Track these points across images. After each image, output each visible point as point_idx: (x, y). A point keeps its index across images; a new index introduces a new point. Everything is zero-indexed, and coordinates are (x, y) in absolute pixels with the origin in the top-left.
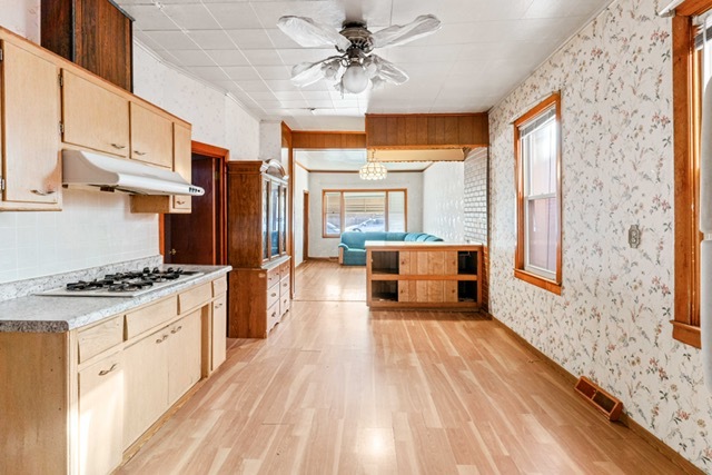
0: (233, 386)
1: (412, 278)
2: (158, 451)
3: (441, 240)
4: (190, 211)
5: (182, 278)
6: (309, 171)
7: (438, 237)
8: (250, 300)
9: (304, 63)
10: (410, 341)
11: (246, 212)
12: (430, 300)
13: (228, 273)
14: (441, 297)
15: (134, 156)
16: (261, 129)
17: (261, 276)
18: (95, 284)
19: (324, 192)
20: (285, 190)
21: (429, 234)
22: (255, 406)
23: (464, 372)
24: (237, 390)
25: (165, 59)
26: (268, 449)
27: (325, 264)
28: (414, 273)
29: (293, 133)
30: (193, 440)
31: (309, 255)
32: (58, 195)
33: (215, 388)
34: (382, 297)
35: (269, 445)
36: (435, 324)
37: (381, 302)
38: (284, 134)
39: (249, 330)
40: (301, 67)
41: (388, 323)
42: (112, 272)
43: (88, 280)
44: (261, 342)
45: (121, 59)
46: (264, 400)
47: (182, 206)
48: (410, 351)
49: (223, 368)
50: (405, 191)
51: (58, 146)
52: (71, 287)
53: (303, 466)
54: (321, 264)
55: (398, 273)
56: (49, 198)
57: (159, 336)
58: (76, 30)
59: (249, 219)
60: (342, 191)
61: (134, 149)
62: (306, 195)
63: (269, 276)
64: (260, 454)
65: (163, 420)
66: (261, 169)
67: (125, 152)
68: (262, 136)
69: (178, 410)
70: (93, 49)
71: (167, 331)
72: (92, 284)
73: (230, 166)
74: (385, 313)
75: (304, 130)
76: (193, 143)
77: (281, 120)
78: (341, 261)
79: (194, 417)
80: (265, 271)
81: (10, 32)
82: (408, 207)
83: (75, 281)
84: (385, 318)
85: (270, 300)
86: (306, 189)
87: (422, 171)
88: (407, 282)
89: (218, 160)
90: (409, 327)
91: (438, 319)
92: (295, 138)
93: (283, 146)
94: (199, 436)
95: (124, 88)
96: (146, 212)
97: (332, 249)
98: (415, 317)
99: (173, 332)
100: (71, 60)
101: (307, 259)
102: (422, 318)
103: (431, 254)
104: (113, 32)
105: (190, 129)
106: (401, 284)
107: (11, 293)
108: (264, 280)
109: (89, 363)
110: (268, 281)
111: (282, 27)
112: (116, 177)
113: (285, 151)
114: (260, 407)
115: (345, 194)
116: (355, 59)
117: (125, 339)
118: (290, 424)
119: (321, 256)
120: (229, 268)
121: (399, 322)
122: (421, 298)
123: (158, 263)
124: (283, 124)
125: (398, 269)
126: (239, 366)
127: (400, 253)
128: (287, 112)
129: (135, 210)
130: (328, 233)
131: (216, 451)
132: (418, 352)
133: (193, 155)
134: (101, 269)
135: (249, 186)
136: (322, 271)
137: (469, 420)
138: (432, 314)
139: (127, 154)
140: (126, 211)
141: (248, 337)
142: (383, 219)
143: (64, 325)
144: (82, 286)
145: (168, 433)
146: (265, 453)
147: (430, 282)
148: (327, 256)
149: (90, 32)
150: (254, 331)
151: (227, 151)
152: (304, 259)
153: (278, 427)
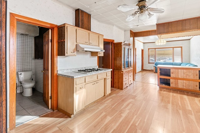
0: (111, 99)
1: (176, 79)
2: (92, 108)
3: (197, 66)
4: (103, 56)
5: (99, 71)
6: (144, 43)
7: (196, 65)
8: (119, 79)
9: (129, 15)
10: (171, 100)
11: (118, 56)
12: (184, 88)
13: (111, 71)
14: (190, 88)
15: (90, 44)
16: (125, 33)
17: (122, 73)
18: (83, 71)
19: (149, 49)
20: (131, 49)
21: (192, 63)
22: (114, 105)
23: (190, 116)
24: (112, 101)
25: (99, 21)
26: (114, 116)
27: (149, 72)
28: (177, 77)
29: (134, 33)
30: (99, 108)
31: (144, 69)
32: (75, 53)
33: (107, 99)
34: (164, 84)
35: (114, 115)
36: (185, 97)
37: (164, 85)
38: (131, 34)
39: (119, 87)
40: (129, 16)
41: (165, 93)
42: (87, 69)
43: (82, 70)
44: (122, 91)
45: (88, 24)
46: (117, 104)
47: (101, 54)
48: (169, 103)
49: (110, 94)
50: (181, 47)
51: (75, 43)
52: (79, 71)
53: (121, 123)
54: (147, 72)
55: (170, 76)
56: (74, 53)
57: (93, 83)
58: (80, 20)
59: (119, 57)
60: (155, 49)
61: (90, 42)
62: (142, 50)
63: (124, 73)
64: (112, 116)
65: (94, 102)
66: (122, 44)
67: (88, 43)
68: (125, 35)
69: (98, 101)
70: (83, 23)
71: (95, 82)
72: (82, 71)
73: (114, 44)
74: (165, 89)
75: (137, 31)
76: (104, 39)
77: (130, 30)
78: (154, 71)
79: (101, 104)
80: (123, 72)
81: (68, 24)
82: (183, 53)
83: (80, 70)
84: (164, 91)
85: (124, 80)
86: (143, 48)
87: (190, 39)
88: (174, 80)
89: (112, 43)
90: (172, 96)
91: (187, 95)
92: (135, 34)
93: (131, 37)
94: (101, 108)
95: (89, 30)
96: (94, 56)
97: (151, 67)
98: (177, 93)
99: (97, 83)
100: (79, 27)
101: (143, 70)
102: (180, 94)
103: (185, 71)
104: (87, 18)
105: (103, 36)
106: (171, 81)
107: (69, 71)
108: (123, 74)
109: (78, 85)
110: (124, 74)
111: (118, 9)
112: (84, 49)
113: (132, 38)
114: (115, 106)
115: (156, 49)
116: (142, 11)
117: (85, 82)
118: (121, 112)
119: (148, 69)
120: (112, 70)
121: (169, 93)
122: (180, 86)
123: (97, 67)
124: (131, 31)
125: (170, 75)
126: (114, 95)
127: (171, 70)
128: (131, 27)
129: (92, 56)
130: (151, 62)
131: (103, 112)
132: (173, 104)
133: (104, 42)
134: (85, 68)
135: (119, 49)
136: (147, 74)
137: (184, 131)
138: (186, 93)
139: (88, 44)
140: (90, 56)
141: (119, 89)
142: (172, 58)
143: (73, 77)
144: (81, 71)
145: (95, 105)
146: (113, 117)
147: (184, 81)
148: (150, 69)
149: (82, 20)
150: (120, 87)
151: (114, 40)
152: (142, 70)
153: (118, 112)
